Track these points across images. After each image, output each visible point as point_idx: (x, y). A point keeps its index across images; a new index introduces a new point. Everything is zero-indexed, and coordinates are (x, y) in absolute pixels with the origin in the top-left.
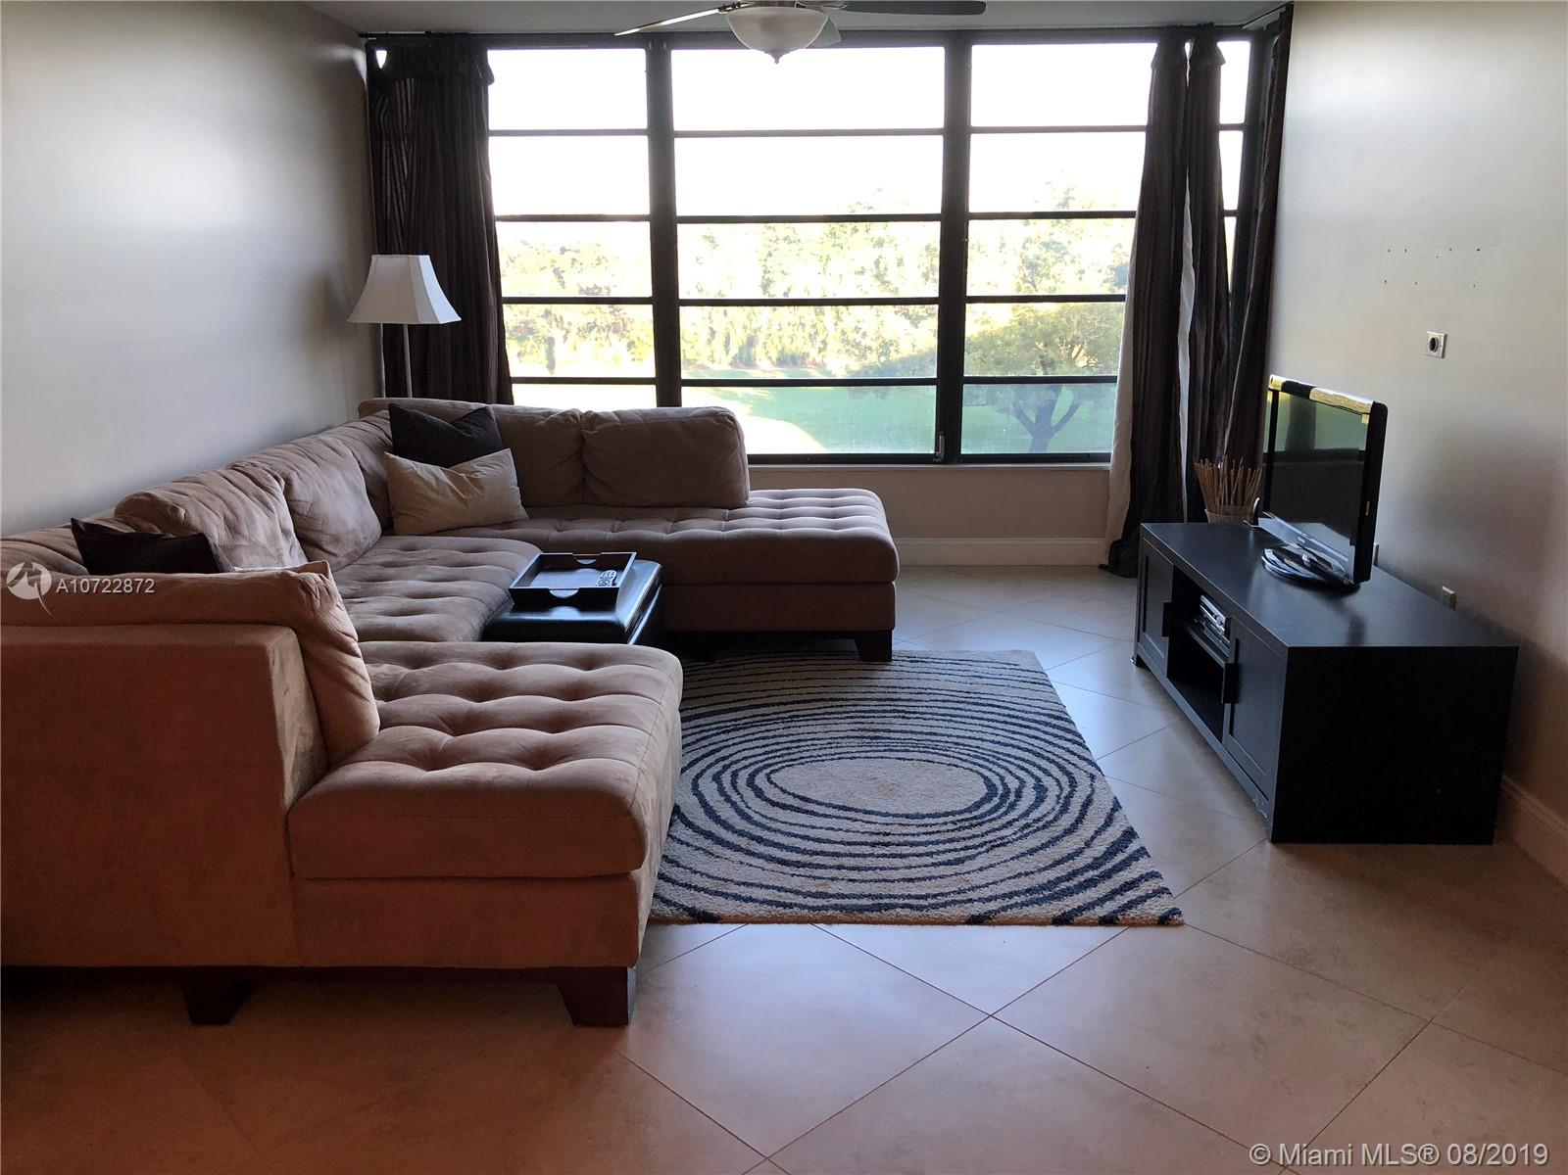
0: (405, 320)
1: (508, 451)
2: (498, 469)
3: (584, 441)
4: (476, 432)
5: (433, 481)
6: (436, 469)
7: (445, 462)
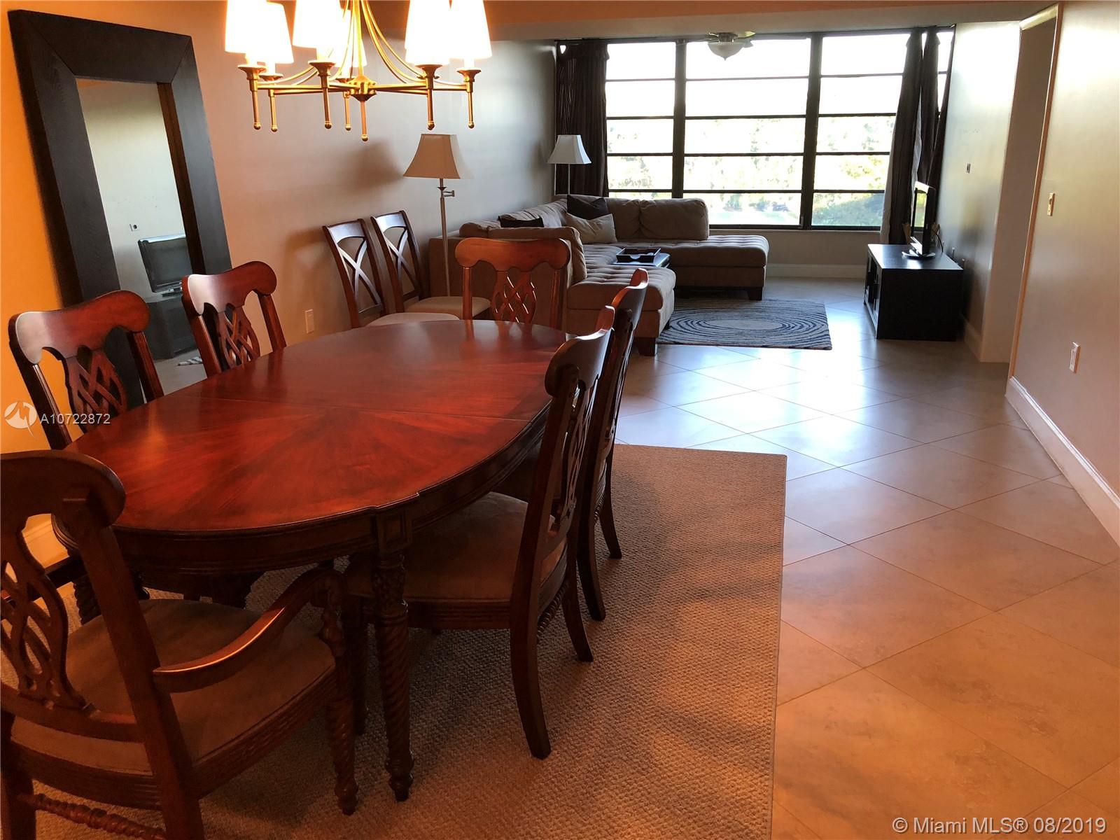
0: (569, 162)
1: (611, 215)
2: (607, 221)
3: (641, 212)
4: (599, 207)
5: (584, 224)
6: (585, 220)
7: (588, 218)
